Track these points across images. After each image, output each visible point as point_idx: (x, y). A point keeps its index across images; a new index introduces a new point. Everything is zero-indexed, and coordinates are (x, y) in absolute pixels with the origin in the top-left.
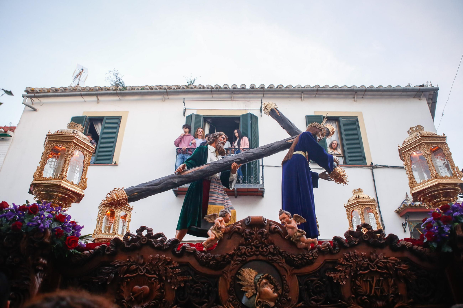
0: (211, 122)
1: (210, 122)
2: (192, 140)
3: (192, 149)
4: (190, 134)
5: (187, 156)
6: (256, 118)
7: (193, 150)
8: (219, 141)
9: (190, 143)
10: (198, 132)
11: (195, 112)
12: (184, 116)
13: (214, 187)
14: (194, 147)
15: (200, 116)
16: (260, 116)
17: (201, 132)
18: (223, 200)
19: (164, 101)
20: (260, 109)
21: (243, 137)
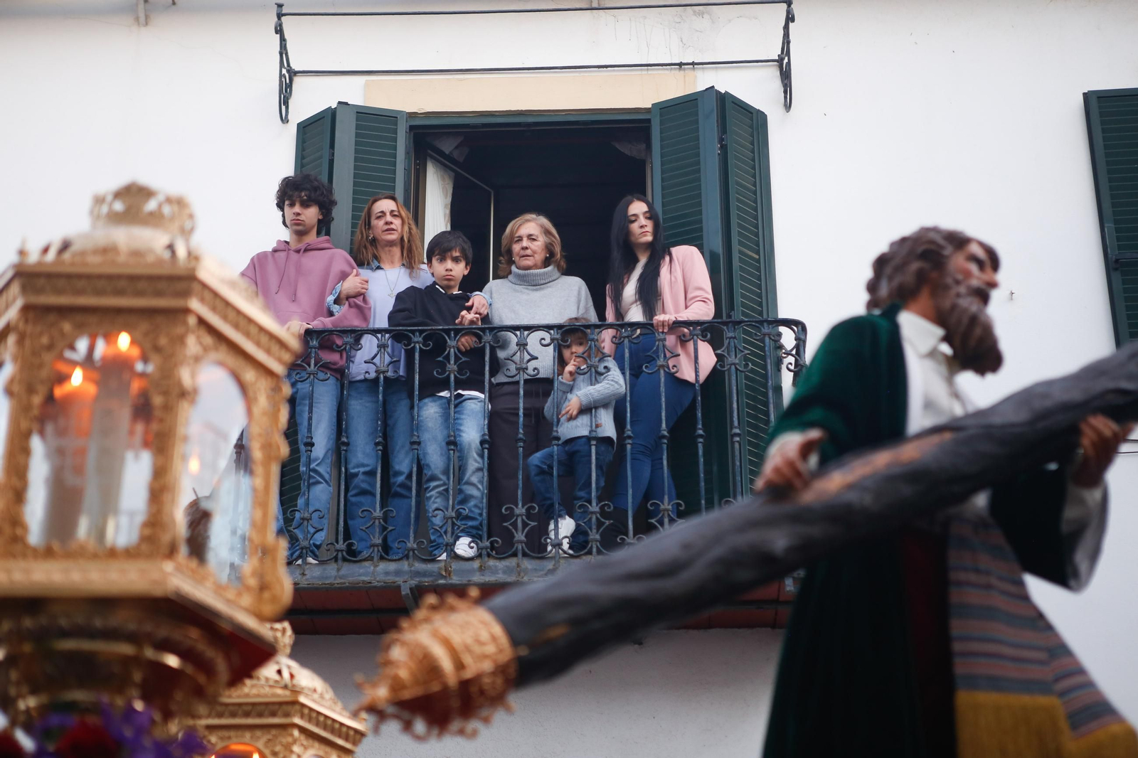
0: (461, 160)
1: (456, 155)
2: (344, 276)
3: (344, 332)
4: (323, 238)
5: (312, 384)
6: (755, 122)
7: (349, 339)
8: (958, 282)
9: (331, 299)
10: (374, 222)
11: (356, 93)
12: (284, 120)
13: (973, 577)
14: (357, 323)
15: (388, 118)
16: (781, 109)
17: (389, 218)
18: (1042, 656)
19: (147, 24)
20: (780, 61)
21: (675, 250)
